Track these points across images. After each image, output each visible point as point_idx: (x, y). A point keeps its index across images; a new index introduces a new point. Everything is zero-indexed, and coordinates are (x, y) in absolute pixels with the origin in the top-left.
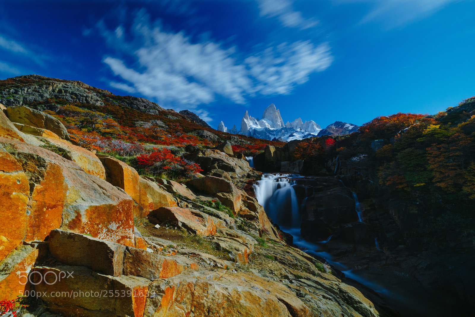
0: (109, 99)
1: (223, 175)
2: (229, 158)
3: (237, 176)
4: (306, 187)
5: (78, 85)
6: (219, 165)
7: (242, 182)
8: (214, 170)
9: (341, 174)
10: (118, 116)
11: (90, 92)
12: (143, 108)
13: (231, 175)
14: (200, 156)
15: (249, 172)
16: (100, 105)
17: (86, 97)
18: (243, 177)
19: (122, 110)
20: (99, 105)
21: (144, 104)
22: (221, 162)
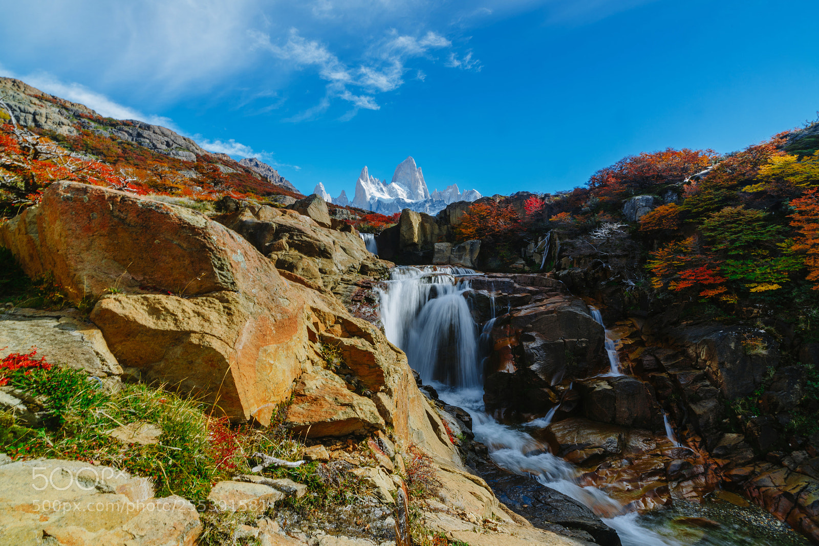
0: (88, 123)
1: (301, 265)
2: (319, 228)
3: (334, 269)
4: (493, 296)
5: (13, 88)
6: (291, 241)
7: (347, 282)
8: (279, 253)
9: (559, 268)
10: (108, 158)
11: (43, 105)
12: (164, 147)
13: (320, 266)
14: (244, 219)
15: (365, 261)
16: (68, 133)
17: (34, 114)
18: (350, 272)
19: (119, 148)
20: (65, 133)
21: (166, 139)
22: (297, 235)
